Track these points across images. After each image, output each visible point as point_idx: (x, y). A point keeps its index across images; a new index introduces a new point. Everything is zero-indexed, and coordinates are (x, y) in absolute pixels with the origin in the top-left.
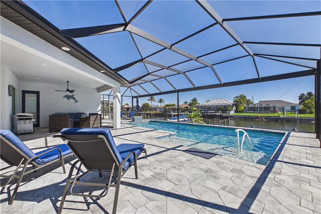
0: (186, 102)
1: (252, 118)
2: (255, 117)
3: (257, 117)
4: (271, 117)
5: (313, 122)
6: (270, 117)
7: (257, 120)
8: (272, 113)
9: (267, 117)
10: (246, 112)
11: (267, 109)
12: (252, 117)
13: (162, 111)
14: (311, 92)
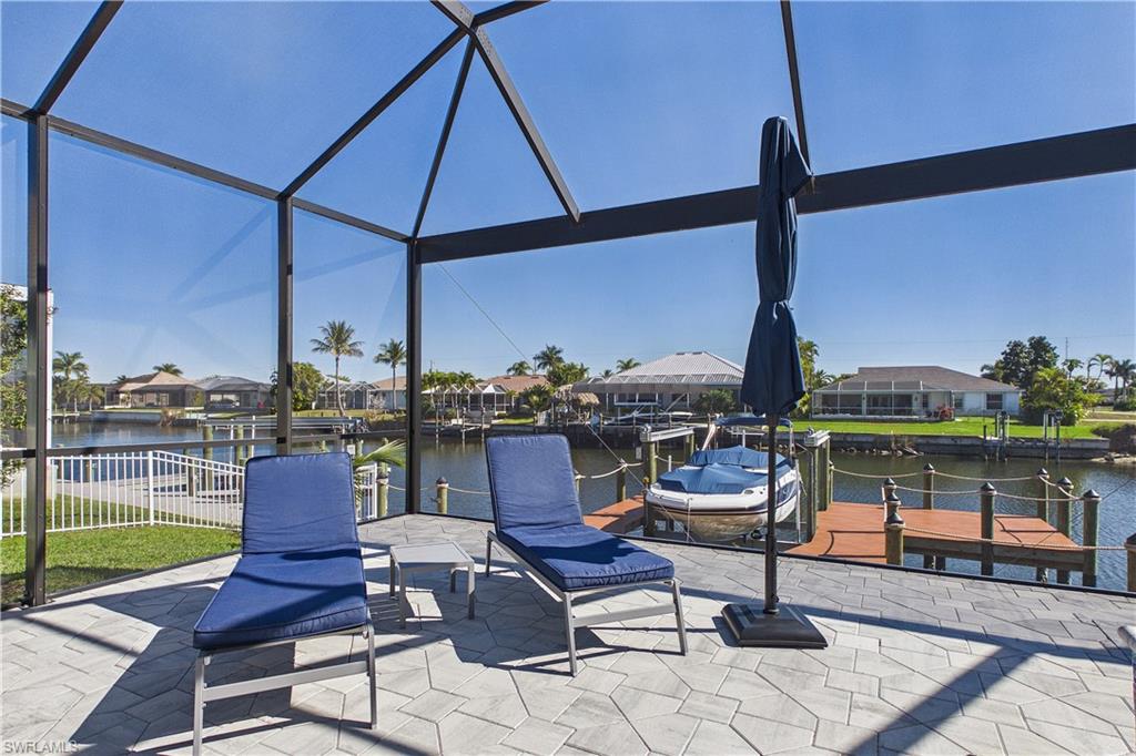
0: (521, 364)
1: (861, 447)
2: (871, 439)
3: (882, 442)
4: (941, 441)
5: (1098, 460)
6: (932, 441)
7: (885, 453)
8: (929, 422)
9: (920, 441)
10: (821, 415)
11: (900, 405)
12: (860, 439)
13: (399, 412)
14: (1042, 339)
